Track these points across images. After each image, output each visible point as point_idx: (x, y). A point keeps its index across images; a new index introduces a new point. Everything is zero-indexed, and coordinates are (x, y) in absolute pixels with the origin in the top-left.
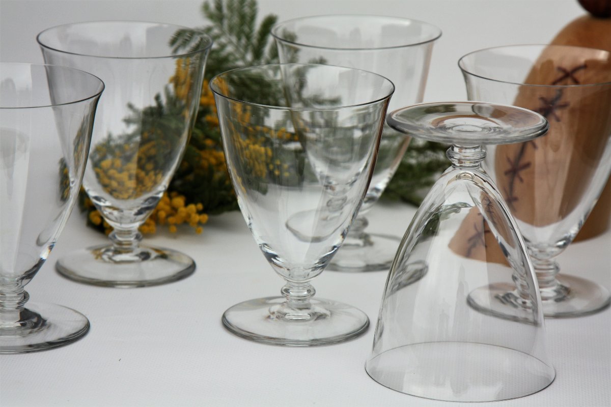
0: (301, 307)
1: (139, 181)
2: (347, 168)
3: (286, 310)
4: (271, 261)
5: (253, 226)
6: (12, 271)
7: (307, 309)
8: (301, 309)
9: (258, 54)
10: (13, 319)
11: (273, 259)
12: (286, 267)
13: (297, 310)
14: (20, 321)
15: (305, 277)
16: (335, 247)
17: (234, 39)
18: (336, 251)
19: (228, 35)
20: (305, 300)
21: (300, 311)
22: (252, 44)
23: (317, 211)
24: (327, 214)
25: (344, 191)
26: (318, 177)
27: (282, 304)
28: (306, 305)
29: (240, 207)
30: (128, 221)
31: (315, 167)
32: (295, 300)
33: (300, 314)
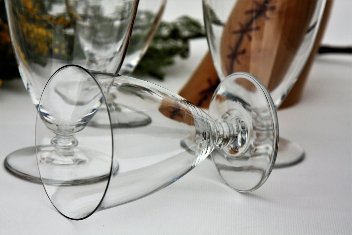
0: (66, 154)
2: (107, 48)
3: (54, 156)
4: (43, 119)
5: (31, 91)
7: (71, 155)
8: (66, 156)
11: (45, 117)
12: (55, 124)
13: (63, 157)
15: (70, 132)
16: (94, 110)
18: (95, 113)
20: (69, 149)
21: (65, 158)
23: (80, 83)
24: (87, 86)
25: (105, 65)
26: (86, 54)
27: (51, 151)
28: (71, 153)
29: (21, 75)
31: (84, 47)
32: (61, 149)
33: (66, 160)
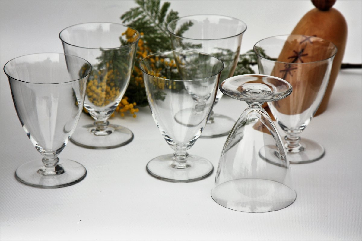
0: (182, 162)
1: (107, 93)
3: (176, 163)
6: (51, 148)
7: (185, 163)
9: (161, 20)
10: (52, 170)
14: (55, 171)
15: (184, 150)
17: (150, 13)
19: (147, 11)
21: (181, 164)
22: (158, 16)
28: (185, 161)
30: (102, 117)
33: (182, 166)
